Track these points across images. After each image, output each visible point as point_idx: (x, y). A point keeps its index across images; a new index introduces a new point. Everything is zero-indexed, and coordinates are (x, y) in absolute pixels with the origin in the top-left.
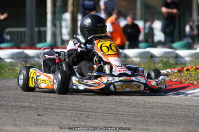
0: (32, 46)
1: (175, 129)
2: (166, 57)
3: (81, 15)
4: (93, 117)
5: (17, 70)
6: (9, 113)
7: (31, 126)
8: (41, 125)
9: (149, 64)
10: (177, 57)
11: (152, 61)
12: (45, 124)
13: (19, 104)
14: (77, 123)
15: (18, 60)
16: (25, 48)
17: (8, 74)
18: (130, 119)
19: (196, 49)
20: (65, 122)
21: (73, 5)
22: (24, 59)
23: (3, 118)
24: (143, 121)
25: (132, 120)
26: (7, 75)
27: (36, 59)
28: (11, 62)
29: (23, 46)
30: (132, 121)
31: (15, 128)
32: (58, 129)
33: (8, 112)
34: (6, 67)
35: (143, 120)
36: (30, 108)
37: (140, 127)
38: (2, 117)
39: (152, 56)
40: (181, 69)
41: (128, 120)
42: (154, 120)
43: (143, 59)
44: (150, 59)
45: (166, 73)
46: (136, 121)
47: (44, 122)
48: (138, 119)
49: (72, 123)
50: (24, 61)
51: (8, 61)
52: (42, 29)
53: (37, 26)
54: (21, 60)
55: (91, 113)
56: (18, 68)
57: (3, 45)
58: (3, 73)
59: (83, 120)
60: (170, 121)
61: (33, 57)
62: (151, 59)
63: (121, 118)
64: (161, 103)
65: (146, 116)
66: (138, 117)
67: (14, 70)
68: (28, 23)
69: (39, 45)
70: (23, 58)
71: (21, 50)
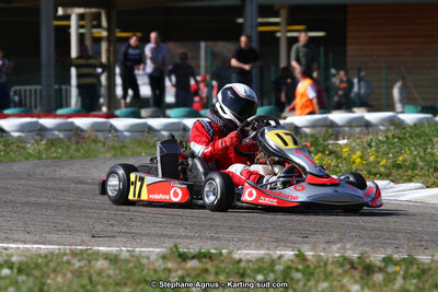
0: (49, 113)
1: (257, 239)
3: (120, 67)
4: (139, 219)
6: (18, 213)
7: (50, 233)
8: (65, 231)
12: (71, 230)
13: (33, 200)
14: (116, 229)
16: (39, 117)
19: (285, 118)
20: (99, 228)
21: (108, 51)
27: (56, 133)
28: (19, 137)
29: (36, 111)
31: (27, 236)
32: (89, 238)
34: (13, 143)
36: (47, 205)
37: (208, 234)
41: (190, 225)
47: (68, 226)
49: (110, 228)
51: (16, 134)
52: (64, 87)
53: (56, 83)
56: (29, 145)
57: (6, 112)
59: (125, 225)
61: (51, 130)
67: (24, 148)
68: (44, 79)
69: (59, 112)
71: (34, 120)
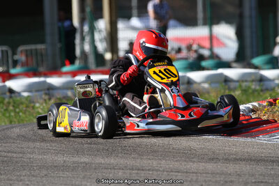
2: (246, 81)
5: (37, 108)
9: (222, 91)
10: (262, 79)
11: (227, 87)
15: (37, 94)
17: (25, 113)
18: (207, 179)
22: (47, 92)
23: (28, 185)
24: (226, 182)
25: (210, 181)
26: (24, 116)
30: (211, 183)
33: (33, 176)
35: (226, 179)
38: (27, 182)
39: (227, 80)
40: (272, 100)
42: (241, 180)
43: (213, 85)
44: (223, 84)
45: (251, 107)
46: (216, 182)
48: (219, 179)
50: (46, 94)
54: (43, 92)
55: (151, 173)
58: (18, 113)
60: (264, 181)
62: (226, 84)
63: (194, 178)
64: (247, 152)
65: (230, 174)
66: (218, 176)
70: (44, 90)
